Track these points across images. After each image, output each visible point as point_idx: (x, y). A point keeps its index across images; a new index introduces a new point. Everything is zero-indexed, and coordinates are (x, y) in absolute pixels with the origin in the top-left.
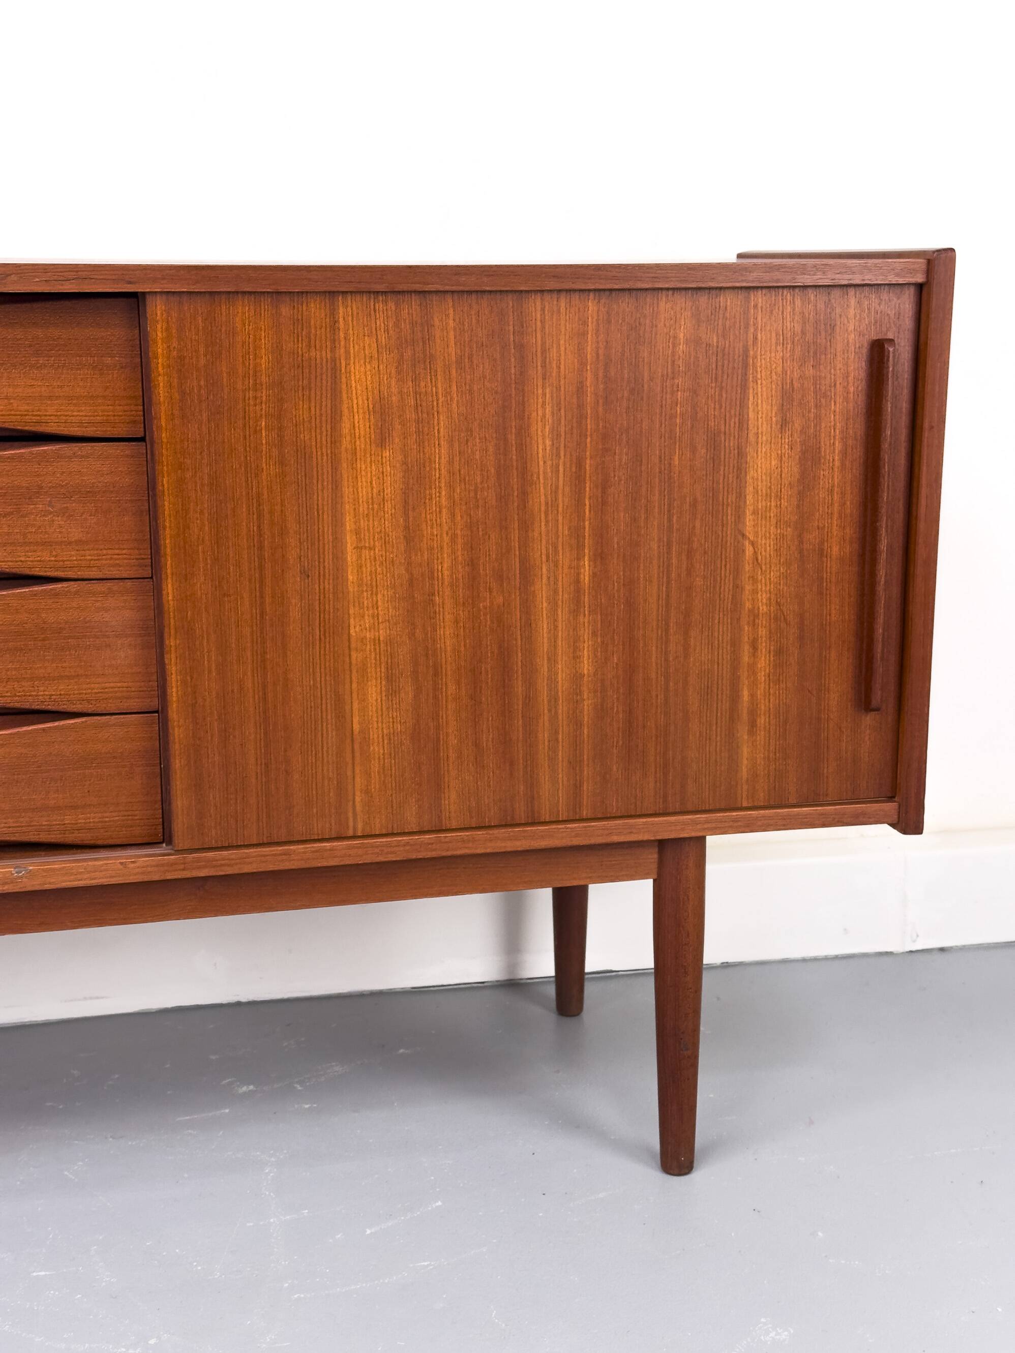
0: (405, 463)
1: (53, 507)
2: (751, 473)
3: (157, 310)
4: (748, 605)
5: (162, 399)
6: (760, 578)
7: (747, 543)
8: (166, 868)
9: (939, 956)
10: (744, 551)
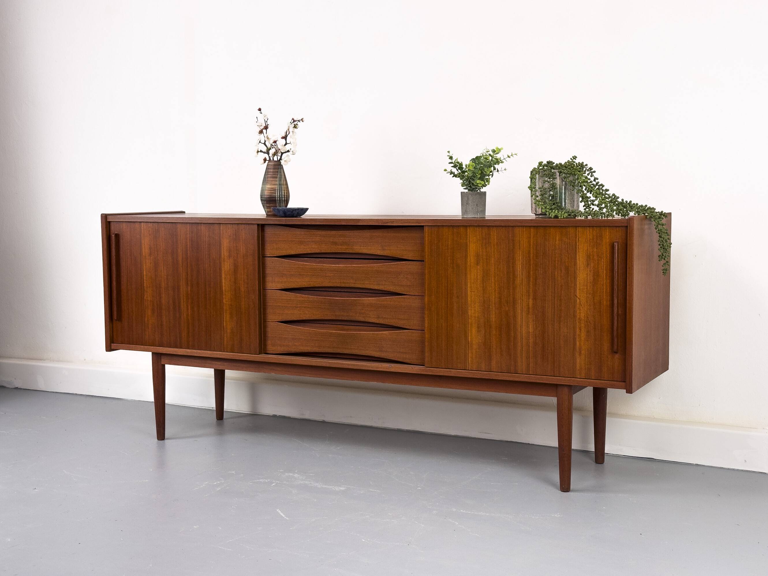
0: (483, 270)
1: (404, 277)
2: (578, 278)
3: (426, 229)
4: (578, 317)
5: (426, 251)
6: (581, 309)
7: (577, 298)
8: (422, 371)
10: (577, 301)
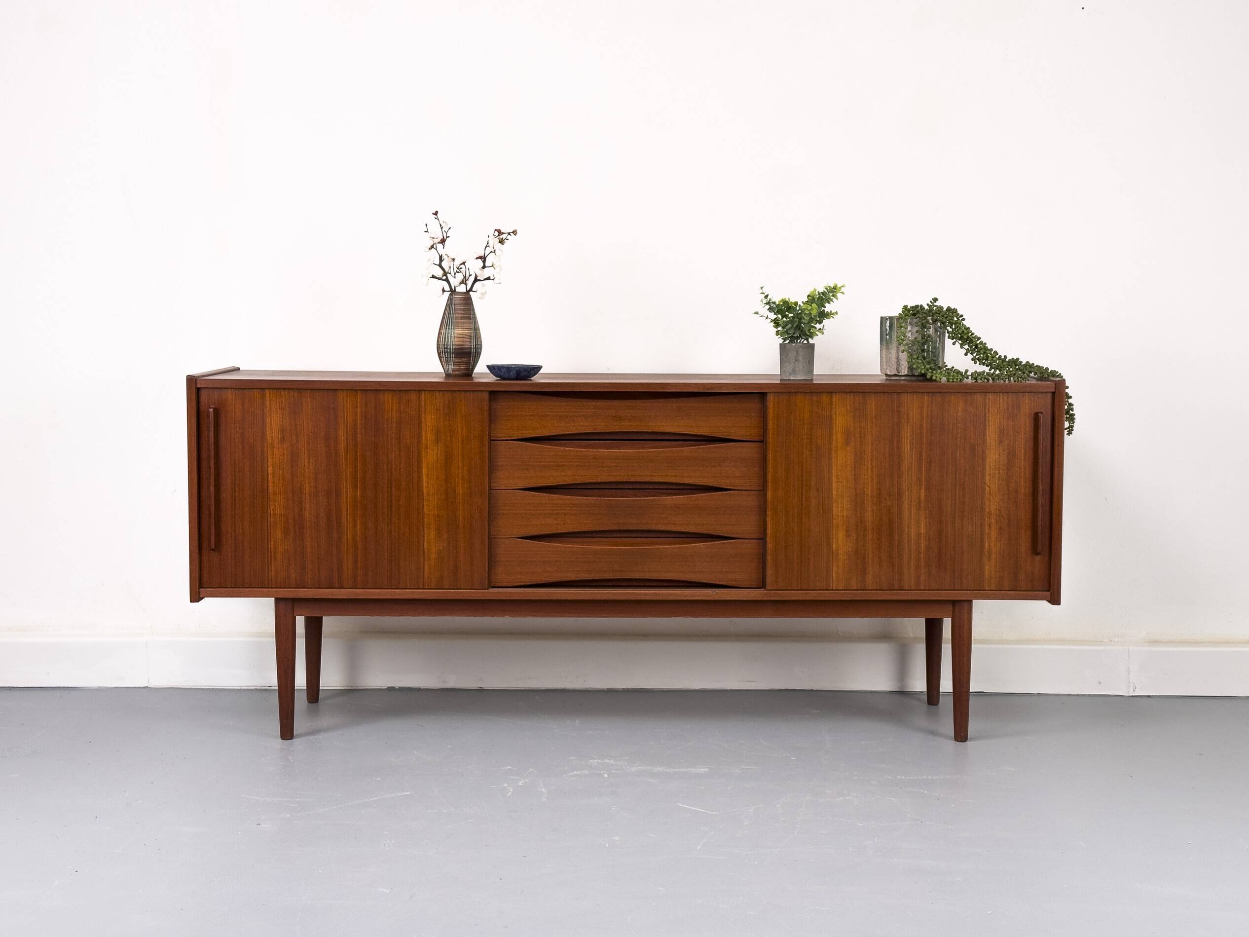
0: (855, 452)
1: (731, 464)
2: (988, 460)
3: (771, 398)
4: (987, 510)
5: (770, 428)
6: (992, 500)
7: (987, 486)
8: (763, 596)
9: (1148, 699)
10: (985, 489)
